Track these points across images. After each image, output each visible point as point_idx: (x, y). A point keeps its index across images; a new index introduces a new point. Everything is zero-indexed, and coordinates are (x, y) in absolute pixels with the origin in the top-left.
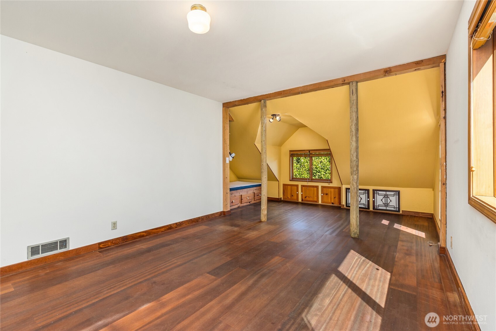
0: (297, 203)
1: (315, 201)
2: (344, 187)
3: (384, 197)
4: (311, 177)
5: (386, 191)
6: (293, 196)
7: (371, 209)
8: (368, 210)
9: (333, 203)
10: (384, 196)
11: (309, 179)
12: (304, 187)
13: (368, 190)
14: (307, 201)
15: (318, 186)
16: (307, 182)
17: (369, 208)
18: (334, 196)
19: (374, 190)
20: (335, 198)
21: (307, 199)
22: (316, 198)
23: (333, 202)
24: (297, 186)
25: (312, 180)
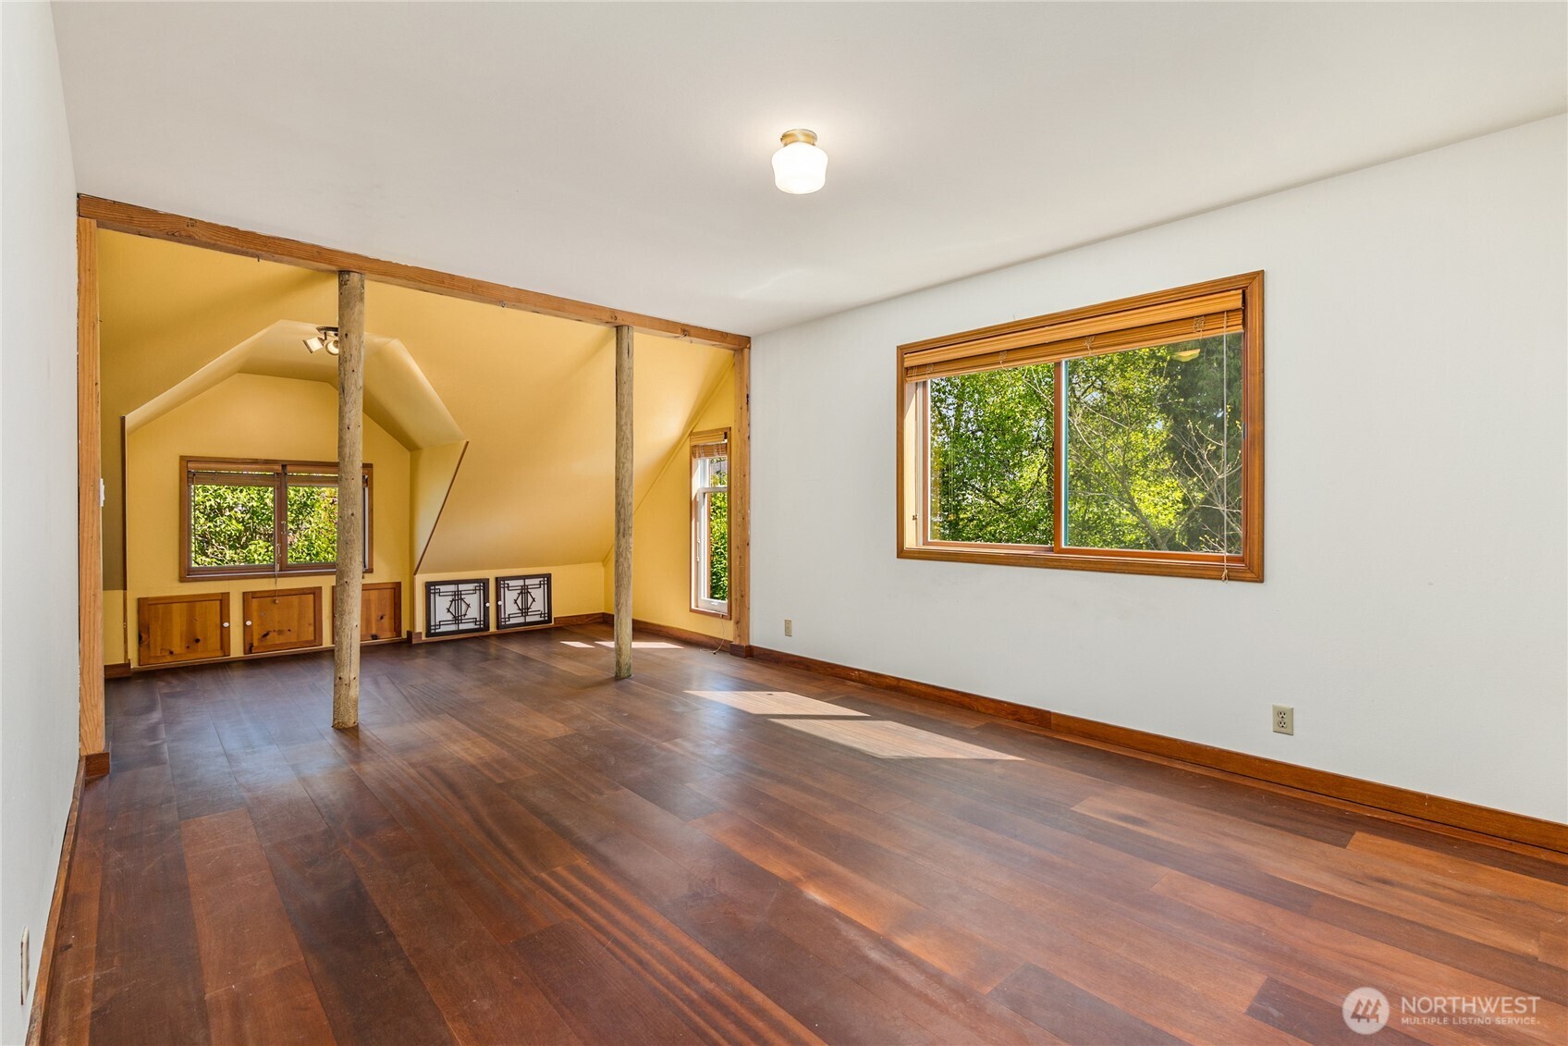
0: (223, 666)
1: (307, 642)
2: (421, 579)
3: (521, 593)
4: (282, 560)
5: (524, 577)
6: (197, 641)
7: (493, 629)
8: (486, 633)
9: (375, 637)
10: (519, 591)
11: (272, 568)
12: (254, 600)
13: (485, 583)
14: (276, 646)
15: (320, 588)
16: (273, 580)
17: (487, 627)
18: (380, 614)
19: (497, 579)
20: (382, 618)
21: (274, 639)
22: (312, 628)
23: (374, 632)
24: (224, 599)
25: (286, 570)
